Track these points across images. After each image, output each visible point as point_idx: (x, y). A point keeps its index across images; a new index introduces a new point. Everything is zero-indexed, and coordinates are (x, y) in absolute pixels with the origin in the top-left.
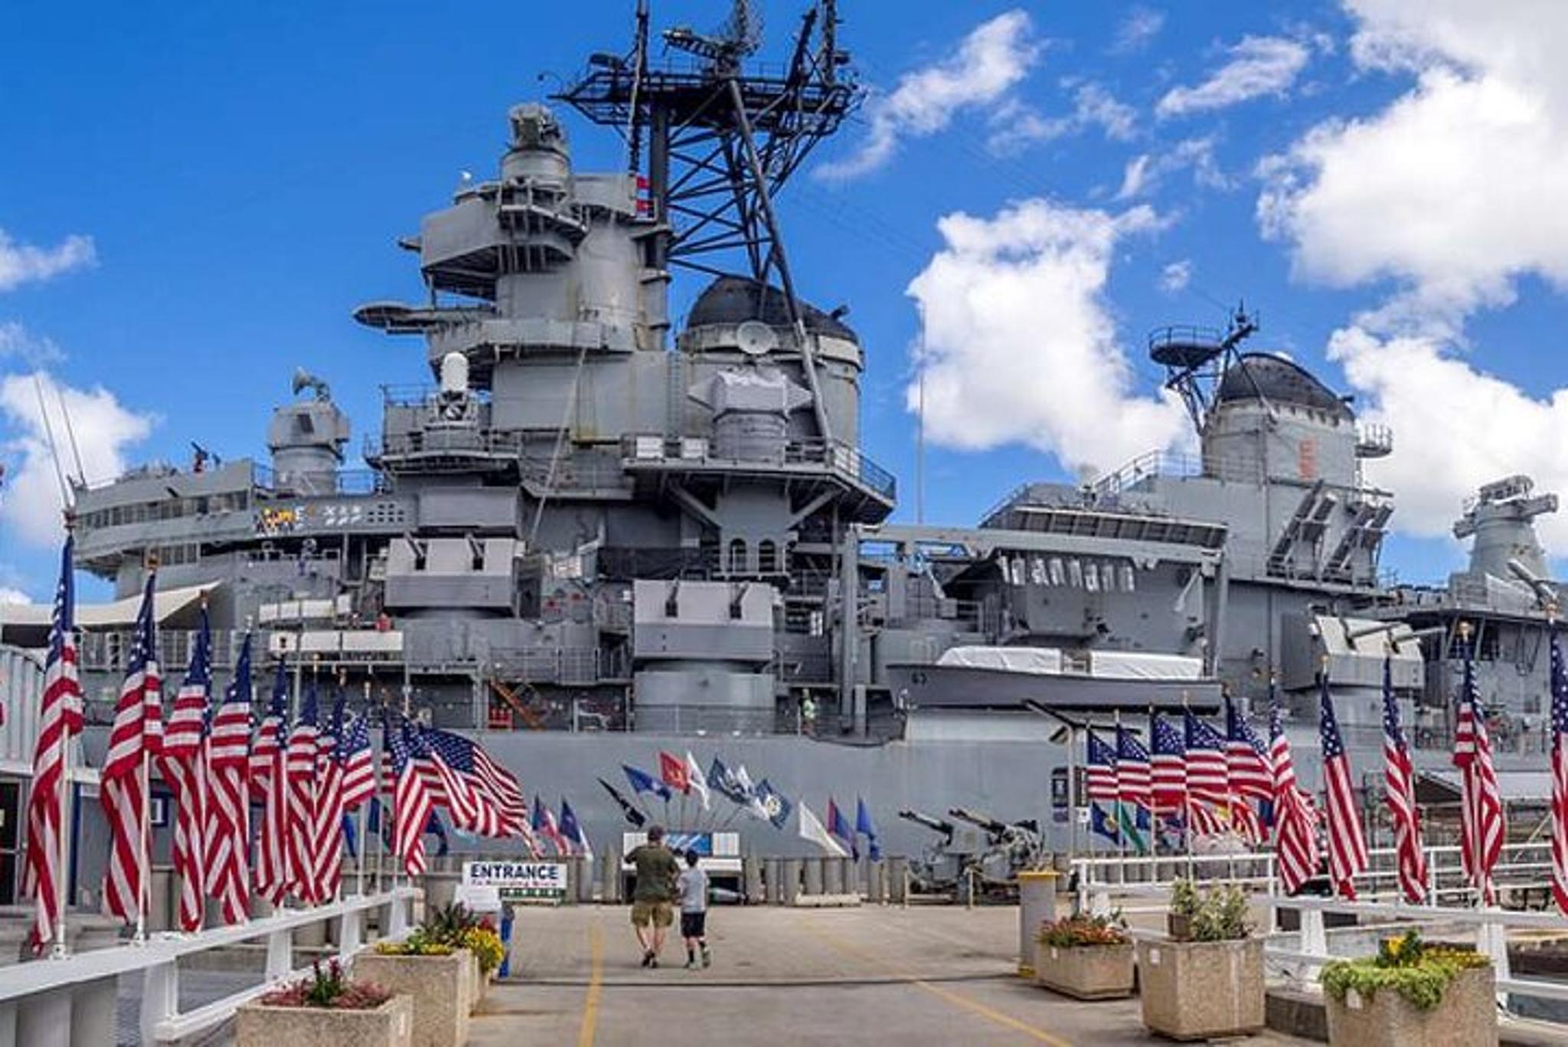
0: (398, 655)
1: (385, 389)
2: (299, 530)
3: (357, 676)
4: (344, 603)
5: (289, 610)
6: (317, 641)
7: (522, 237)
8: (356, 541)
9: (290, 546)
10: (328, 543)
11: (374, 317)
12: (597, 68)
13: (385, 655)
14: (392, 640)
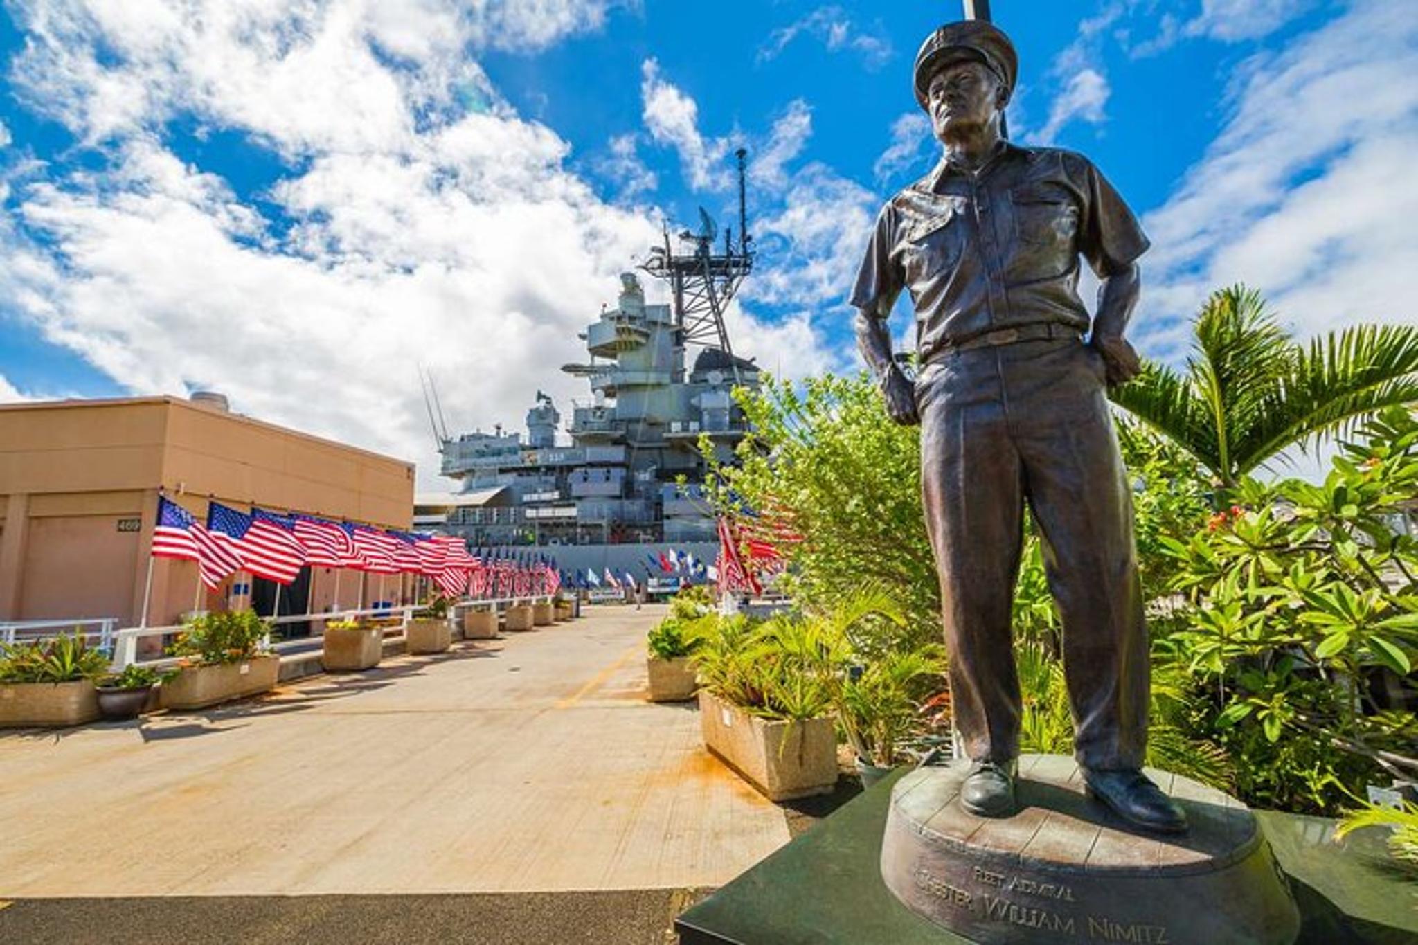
0: (575, 518)
1: (573, 401)
2: (539, 462)
3: (557, 525)
4: (556, 495)
5: (535, 497)
6: (545, 512)
7: (625, 337)
8: (561, 468)
9: (536, 469)
10: (550, 469)
11: (568, 368)
12: (655, 254)
13: (570, 518)
14: (572, 512)
